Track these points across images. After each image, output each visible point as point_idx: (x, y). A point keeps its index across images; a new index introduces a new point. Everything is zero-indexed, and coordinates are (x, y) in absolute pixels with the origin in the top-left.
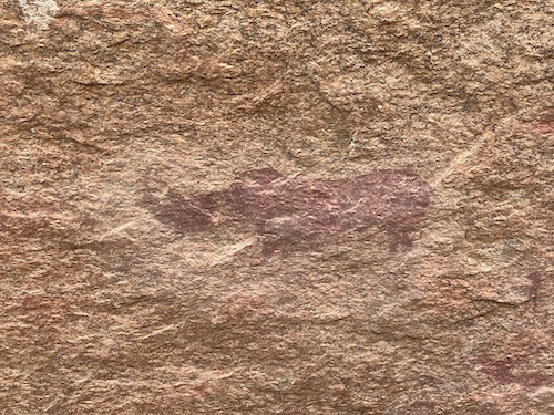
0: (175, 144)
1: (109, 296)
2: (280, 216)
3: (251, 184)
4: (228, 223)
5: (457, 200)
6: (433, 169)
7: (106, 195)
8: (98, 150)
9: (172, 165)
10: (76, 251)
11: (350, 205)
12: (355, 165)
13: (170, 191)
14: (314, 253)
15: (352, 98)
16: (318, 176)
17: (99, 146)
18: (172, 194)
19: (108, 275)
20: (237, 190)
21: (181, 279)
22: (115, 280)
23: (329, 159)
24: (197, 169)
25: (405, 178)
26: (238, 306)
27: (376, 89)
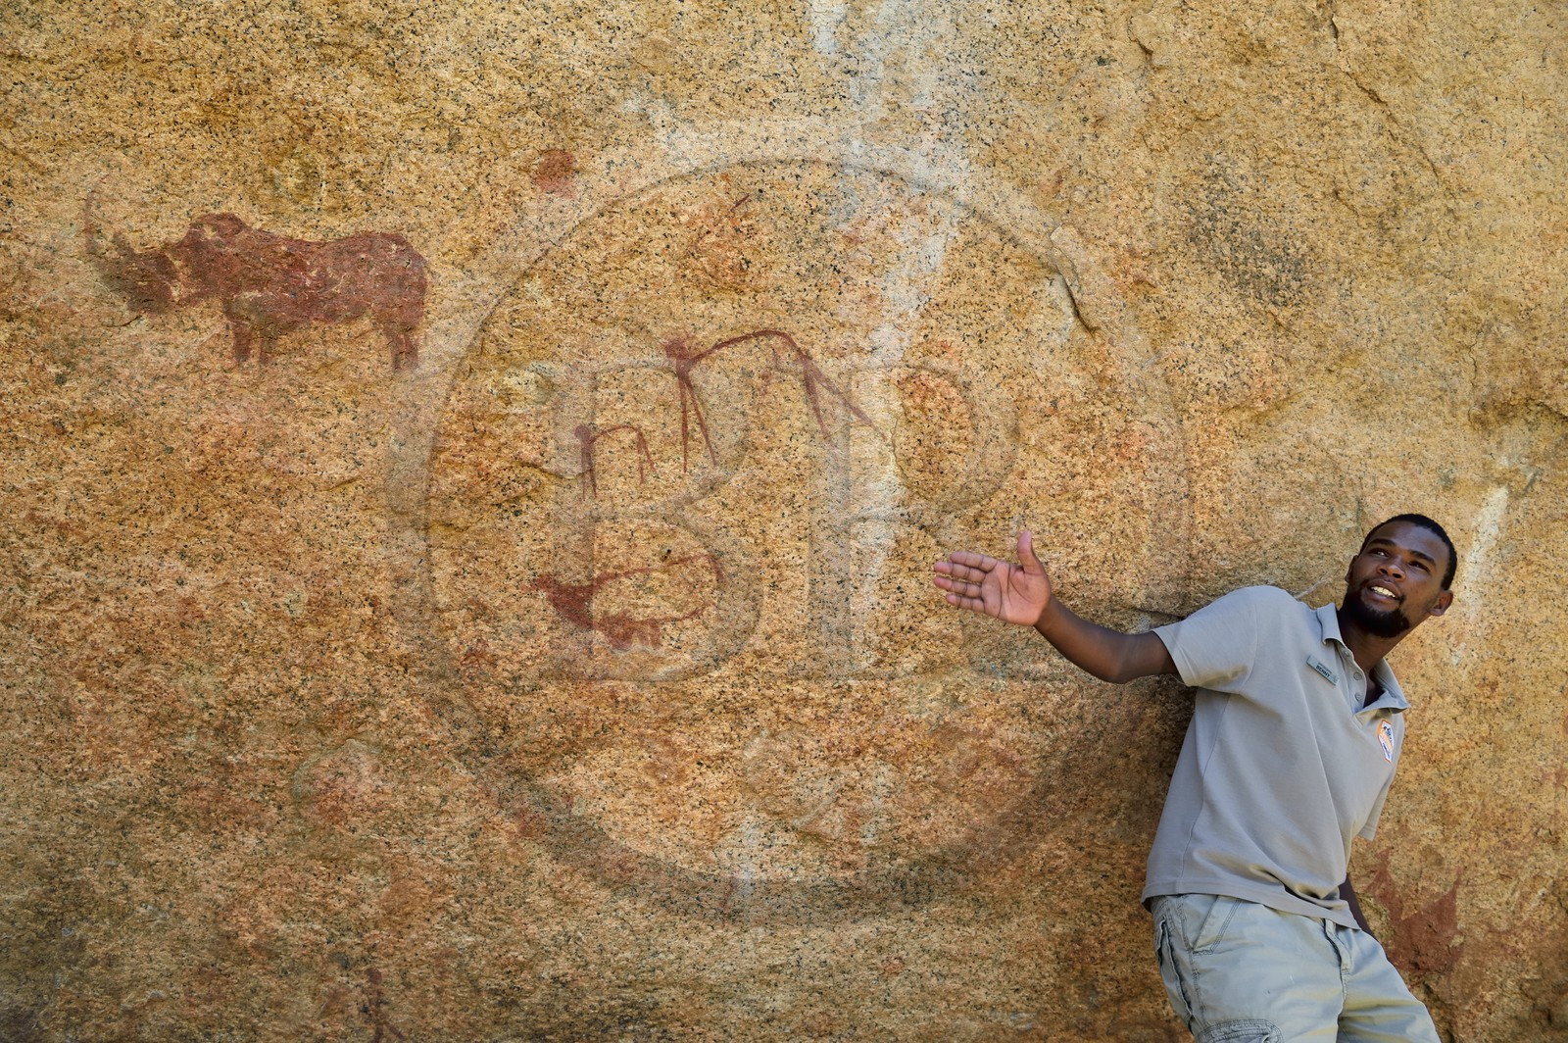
0: (119, 166)
1: (54, 408)
2: (250, 289)
3: (209, 234)
4: (189, 301)
5: (460, 285)
6: (426, 235)
7: (45, 237)
8: (32, 165)
9: (117, 197)
10: (13, 325)
11: (336, 282)
12: (331, 221)
13: (115, 236)
14: (298, 359)
15: (312, 110)
16: (289, 232)
17: (31, 157)
18: (119, 243)
19: (52, 370)
20: (193, 245)
21: (140, 385)
22: (61, 380)
23: (299, 207)
24: (144, 204)
25: (394, 247)
26: (213, 440)
27: (338, 100)
